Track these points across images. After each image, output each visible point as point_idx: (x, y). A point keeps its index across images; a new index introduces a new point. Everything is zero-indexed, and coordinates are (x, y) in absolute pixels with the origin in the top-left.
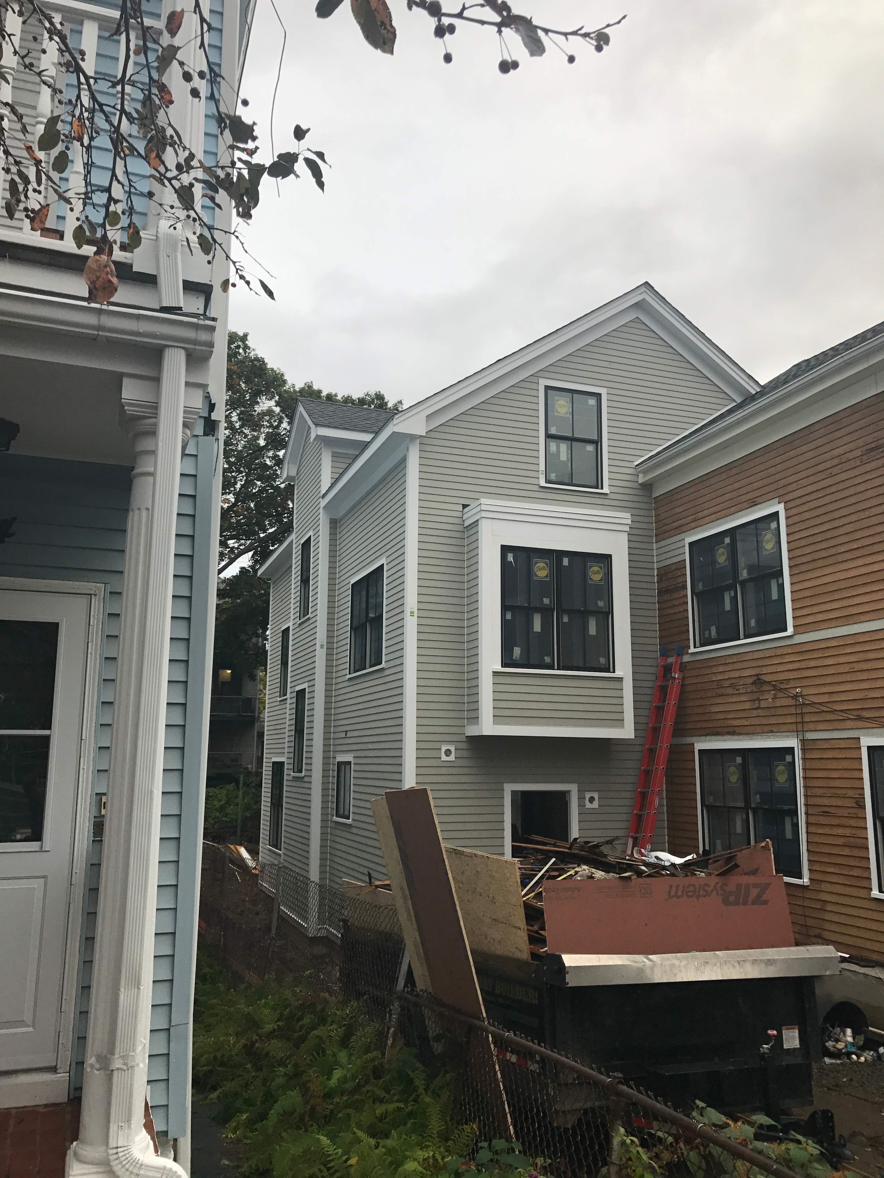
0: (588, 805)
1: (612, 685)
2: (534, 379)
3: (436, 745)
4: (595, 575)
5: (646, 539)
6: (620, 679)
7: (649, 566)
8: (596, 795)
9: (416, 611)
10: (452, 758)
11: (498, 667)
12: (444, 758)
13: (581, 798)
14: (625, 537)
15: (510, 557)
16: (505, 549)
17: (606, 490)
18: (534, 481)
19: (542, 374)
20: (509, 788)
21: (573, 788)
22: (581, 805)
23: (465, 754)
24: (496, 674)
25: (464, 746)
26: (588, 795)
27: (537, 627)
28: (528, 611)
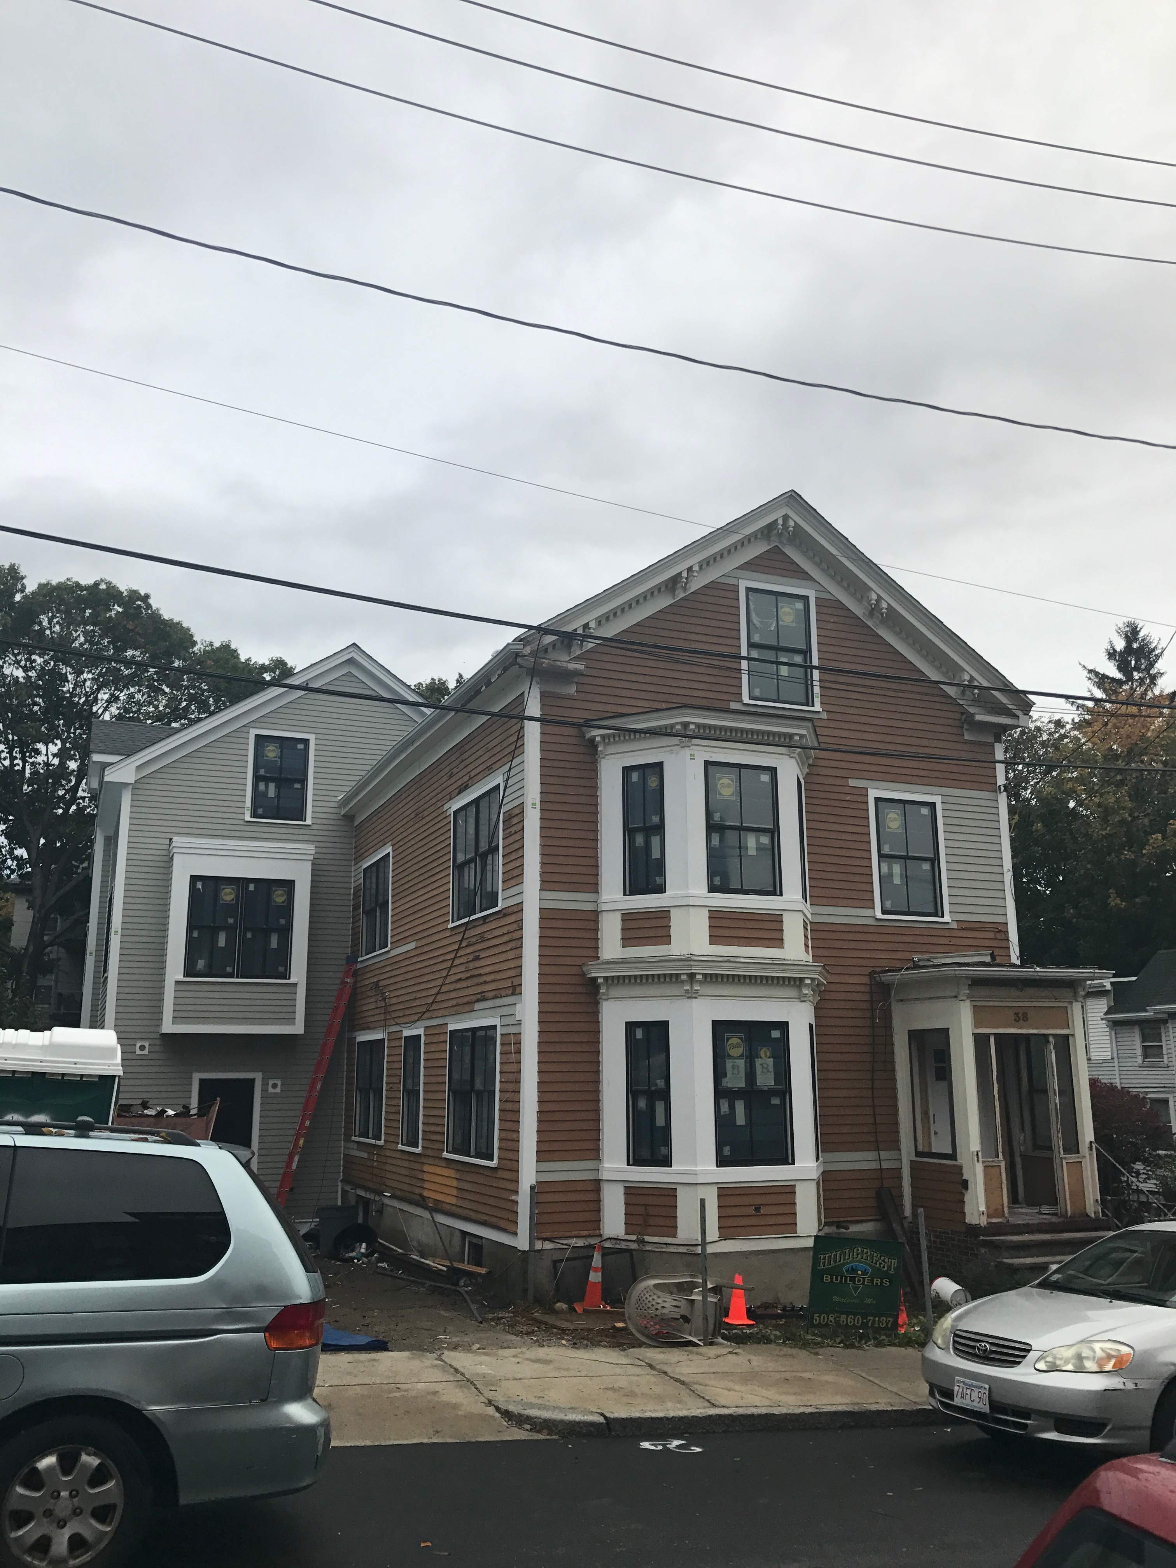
0: (271, 1090)
1: (288, 990)
2: (245, 729)
3: (132, 1042)
4: (279, 897)
5: (346, 863)
6: (295, 985)
7: (346, 885)
8: (279, 1082)
9: (120, 930)
10: (146, 1052)
11: (180, 977)
12: (138, 1052)
13: (265, 1084)
14: (309, 865)
15: (199, 885)
16: (194, 879)
17: (309, 821)
18: (240, 816)
19: (252, 725)
20: (197, 1077)
21: (258, 1077)
22: (264, 1090)
23: (157, 1048)
24: (178, 983)
25: (158, 1042)
26: (271, 1082)
27: (222, 943)
28: (214, 931)
